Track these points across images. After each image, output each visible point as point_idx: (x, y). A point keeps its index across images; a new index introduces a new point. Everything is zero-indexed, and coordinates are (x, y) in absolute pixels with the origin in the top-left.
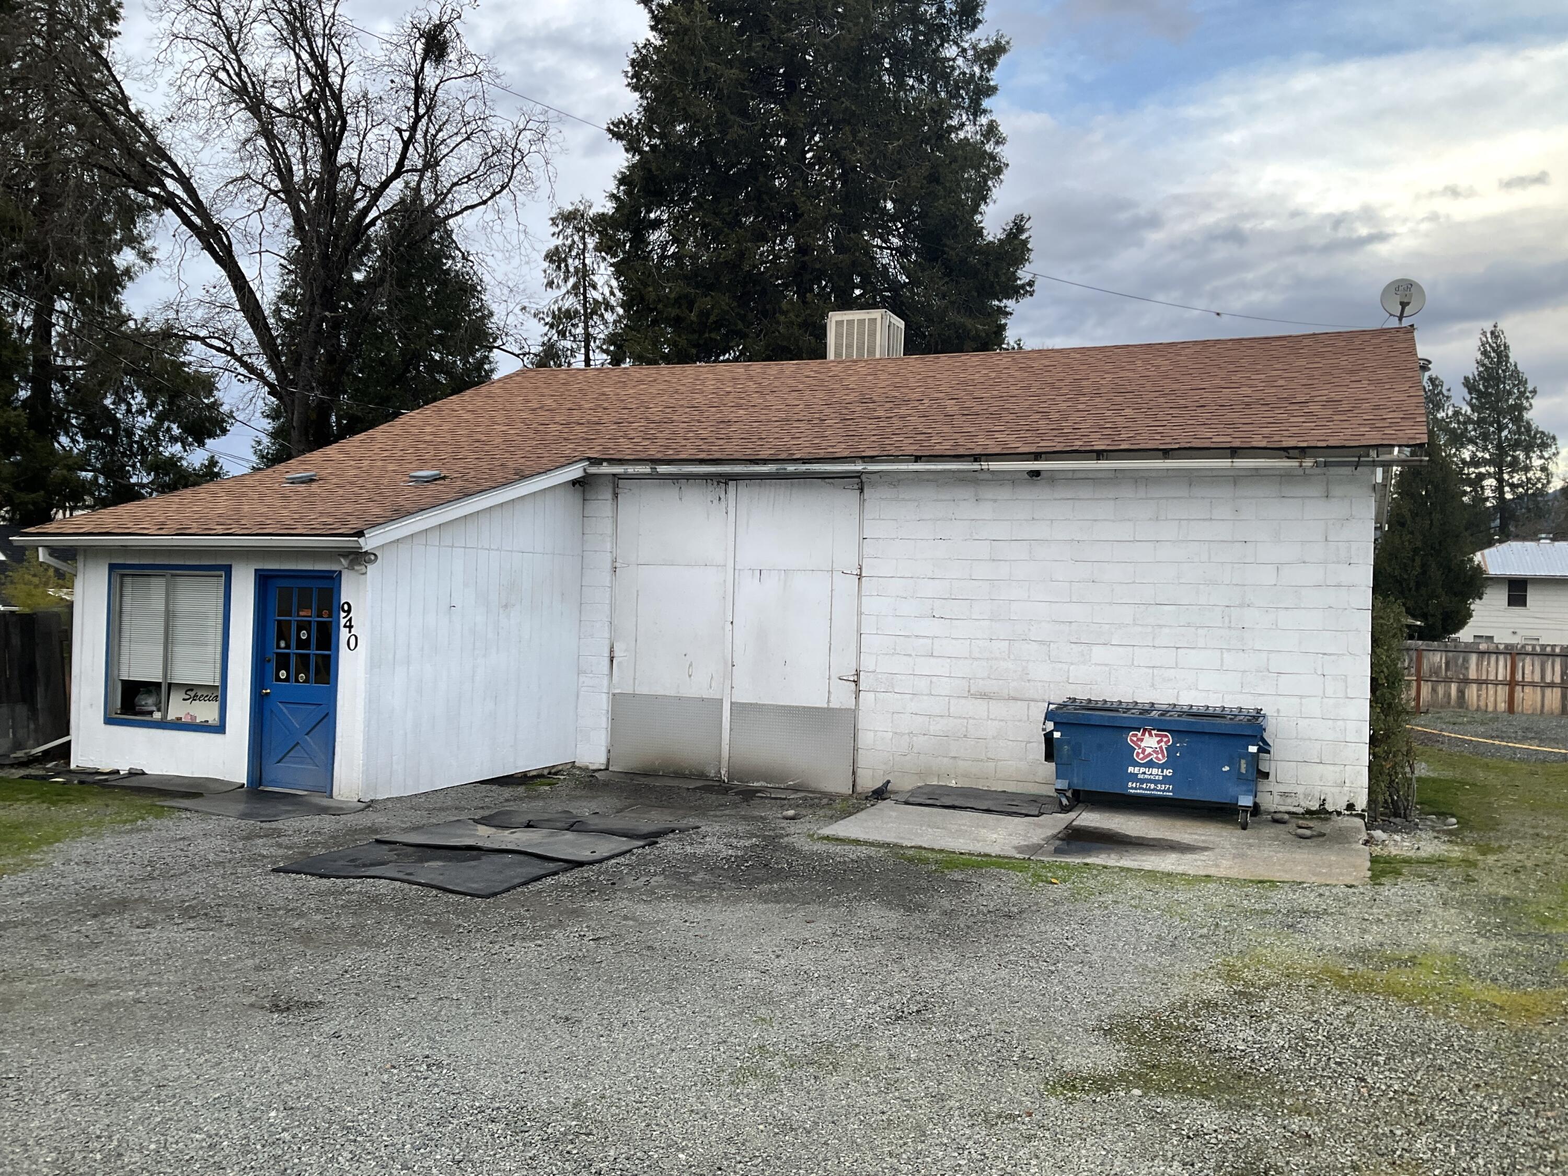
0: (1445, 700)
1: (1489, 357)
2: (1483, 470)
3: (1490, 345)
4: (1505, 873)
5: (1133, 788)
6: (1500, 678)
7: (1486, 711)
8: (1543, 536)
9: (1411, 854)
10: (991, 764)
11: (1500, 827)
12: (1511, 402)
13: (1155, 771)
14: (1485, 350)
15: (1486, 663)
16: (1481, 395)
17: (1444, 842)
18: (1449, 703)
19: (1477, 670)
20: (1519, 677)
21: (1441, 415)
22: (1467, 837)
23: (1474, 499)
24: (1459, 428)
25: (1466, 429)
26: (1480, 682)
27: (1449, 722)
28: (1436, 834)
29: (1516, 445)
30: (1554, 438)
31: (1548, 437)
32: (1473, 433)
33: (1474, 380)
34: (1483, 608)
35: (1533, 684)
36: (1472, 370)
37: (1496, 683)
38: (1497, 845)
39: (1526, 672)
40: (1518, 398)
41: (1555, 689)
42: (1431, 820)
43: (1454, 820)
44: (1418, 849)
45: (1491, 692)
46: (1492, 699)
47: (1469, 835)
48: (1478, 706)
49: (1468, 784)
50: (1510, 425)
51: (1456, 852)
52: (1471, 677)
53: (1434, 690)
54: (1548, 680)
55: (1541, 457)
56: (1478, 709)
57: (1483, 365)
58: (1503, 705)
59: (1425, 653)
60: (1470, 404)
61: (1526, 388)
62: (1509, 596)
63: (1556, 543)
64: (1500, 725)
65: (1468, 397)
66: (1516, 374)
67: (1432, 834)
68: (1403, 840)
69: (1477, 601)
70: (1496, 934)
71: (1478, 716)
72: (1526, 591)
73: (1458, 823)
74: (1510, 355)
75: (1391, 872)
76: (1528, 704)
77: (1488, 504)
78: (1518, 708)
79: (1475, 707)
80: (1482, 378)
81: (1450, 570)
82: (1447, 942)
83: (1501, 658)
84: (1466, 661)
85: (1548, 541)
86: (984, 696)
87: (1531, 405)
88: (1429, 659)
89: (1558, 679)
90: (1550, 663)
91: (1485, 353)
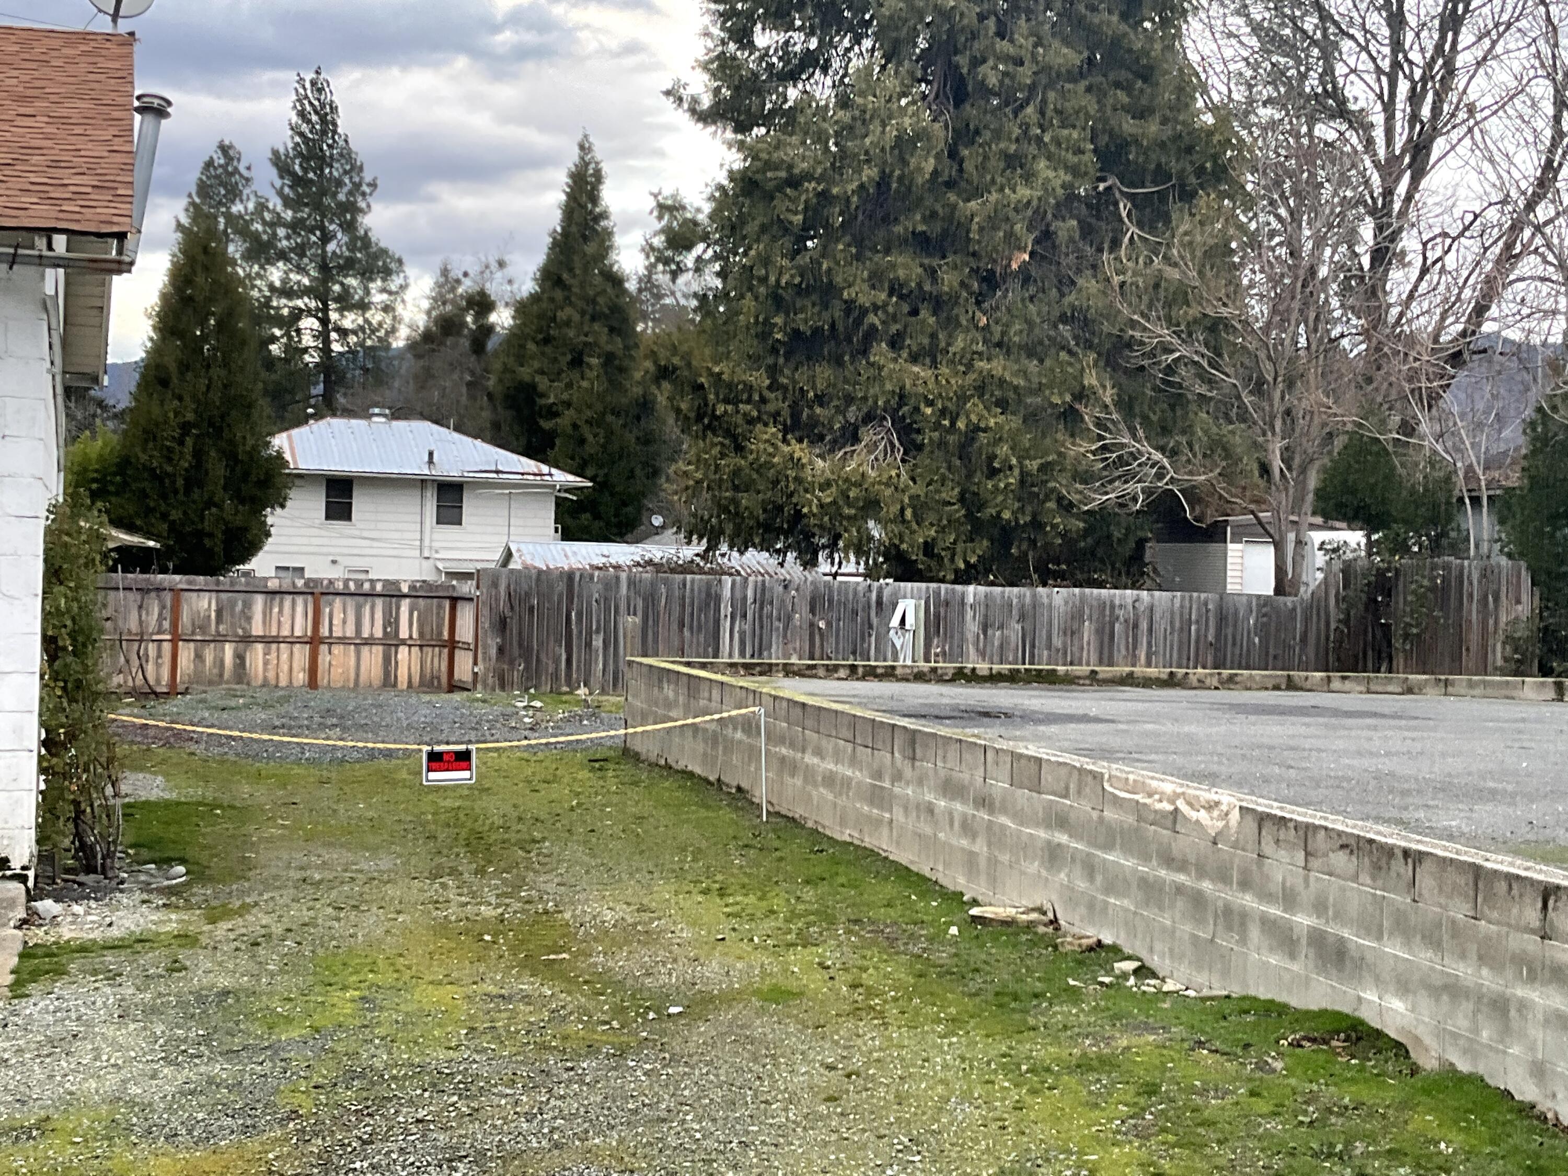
0: (216, 671)
1: (309, 122)
2: (300, 303)
3: (311, 103)
4: (237, 949)
6: (298, 632)
7: (277, 686)
8: (377, 411)
9: (96, 935)
11: (251, 873)
12: (342, 197)
14: (304, 109)
15: (276, 610)
16: (298, 181)
17: (157, 907)
18: (221, 675)
19: (264, 622)
20: (324, 631)
21: (237, 208)
22: (194, 895)
23: (288, 348)
24: (265, 232)
25: (275, 234)
26: (267, 640)
27: (215, 708)
28: (145, 896)
29: (348, 266)
30: (400, 262)
31: (392, 258)
32: (285, 243)
33: (287, 156)
34: (288, 523)
35: (343, 640)
36: (285, 140)
37: (292, 642)
38: (238, 904)
39: (335, 622)
40: (350, 193)
41: (374, 648)
42: (147, 872)
43: (181, 869)
44: (110, 925)
45: (285, 656)
46: (285, 667)
47: (200, 892)
48: (265, 678)
49: (220, 807)
50: (339, 235)
51: (172, 922)
52: (254, 633)
53: (199, 657)
54: (366, 634)
55: (383, 290)
56: (265, 684)
57: (301, 134)
58: (301, 675)
59: (186, 594)
60: (280, 193)
61: (361, 178)
62: (328, 503)
63: (395, 423)
64: (291, 709)
65: (278, 183)
66: (347, 155)
67: (138, 896)
68: (87, 913)
69: (278, 510)
70: (192, 1056)
71: (262, 695)
72: (351, 497)
73: (187, 873)
74: (339, 122)
75: (47, 972)
76: (337, 672)
77: (307, 358)
78: (322, 679)
79: (260, 681)
80: (300, 154)
81: (237, 461)
82: (112, 1081)
83: (300, 600)
84: (248, 605)
85: (383, 420)
87: (369, 206)
88: (190, 605)
89: (379, 633)
90: (368, 608)
91: (302, 114)
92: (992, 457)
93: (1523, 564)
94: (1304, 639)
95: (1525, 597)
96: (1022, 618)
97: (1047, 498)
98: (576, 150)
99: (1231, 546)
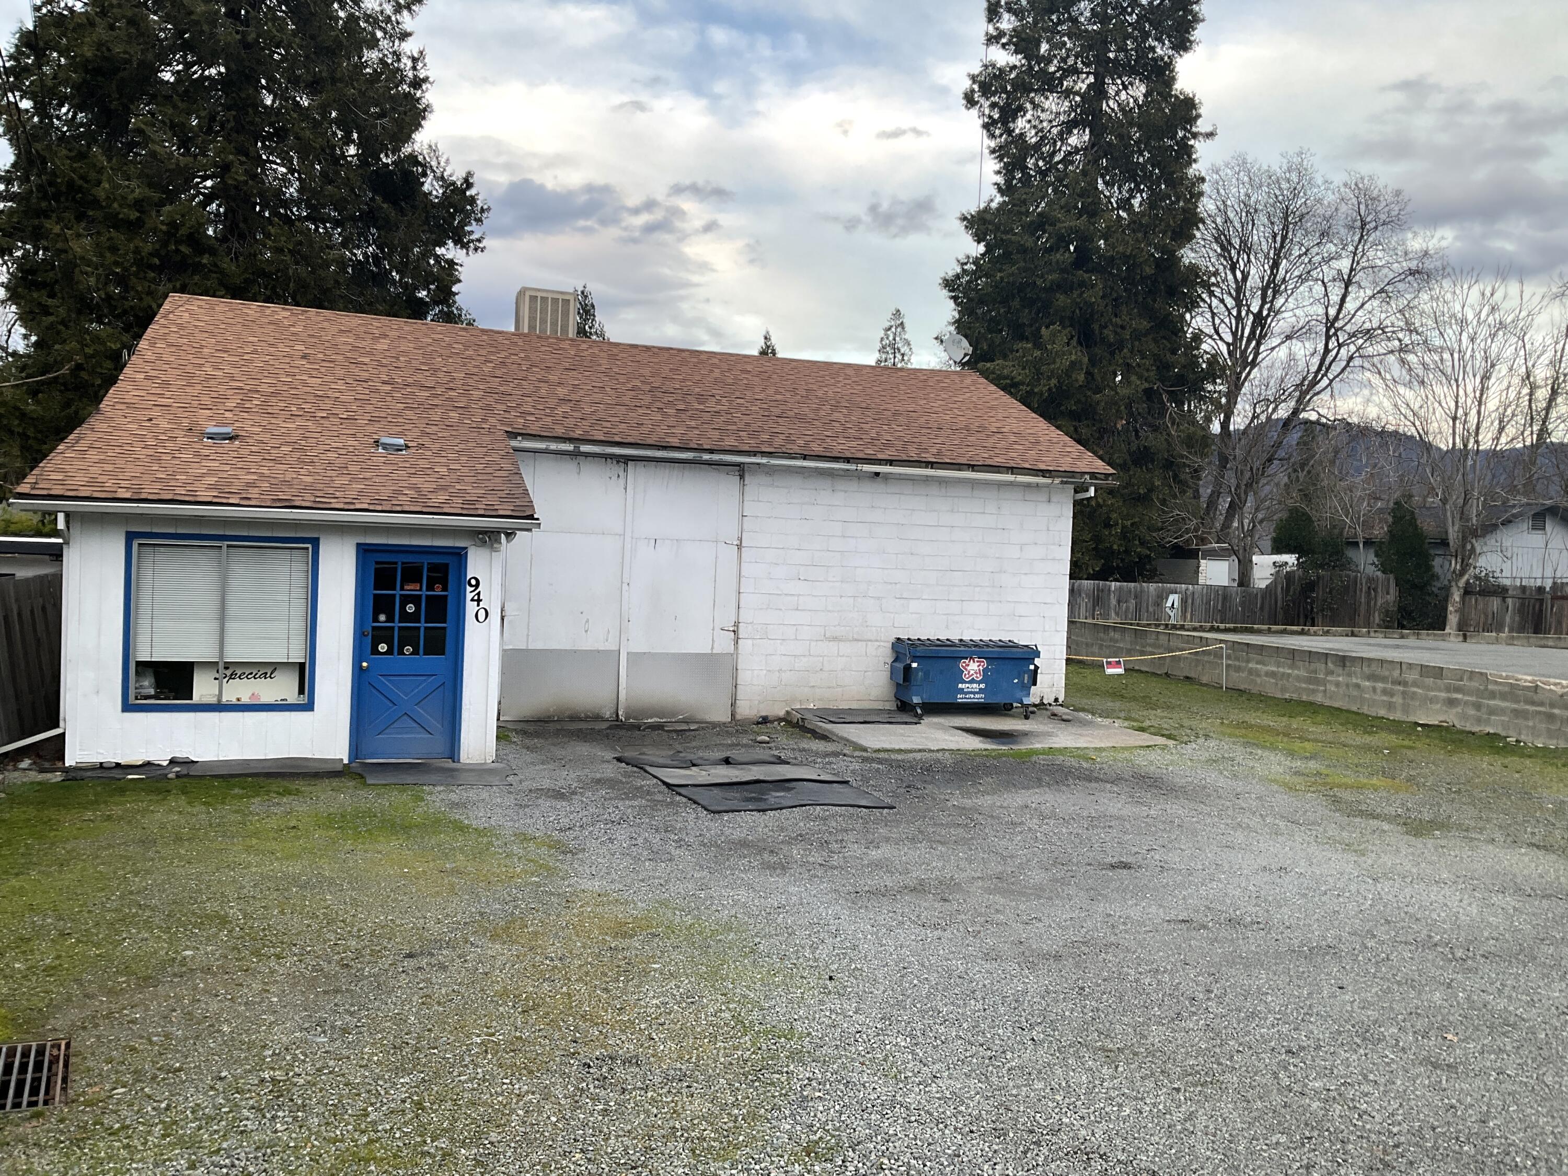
5: (960, 698)
10: (839, 689)
13: (975, 685)
86: (835, 639)
92: (1109, 518)
93: (1392, 576)
94: (1262, 608)
95: (1392, 591)
96: (1136, 597)
97: (1134, 539)
98: (763, 340)
99: (1203, 562)
